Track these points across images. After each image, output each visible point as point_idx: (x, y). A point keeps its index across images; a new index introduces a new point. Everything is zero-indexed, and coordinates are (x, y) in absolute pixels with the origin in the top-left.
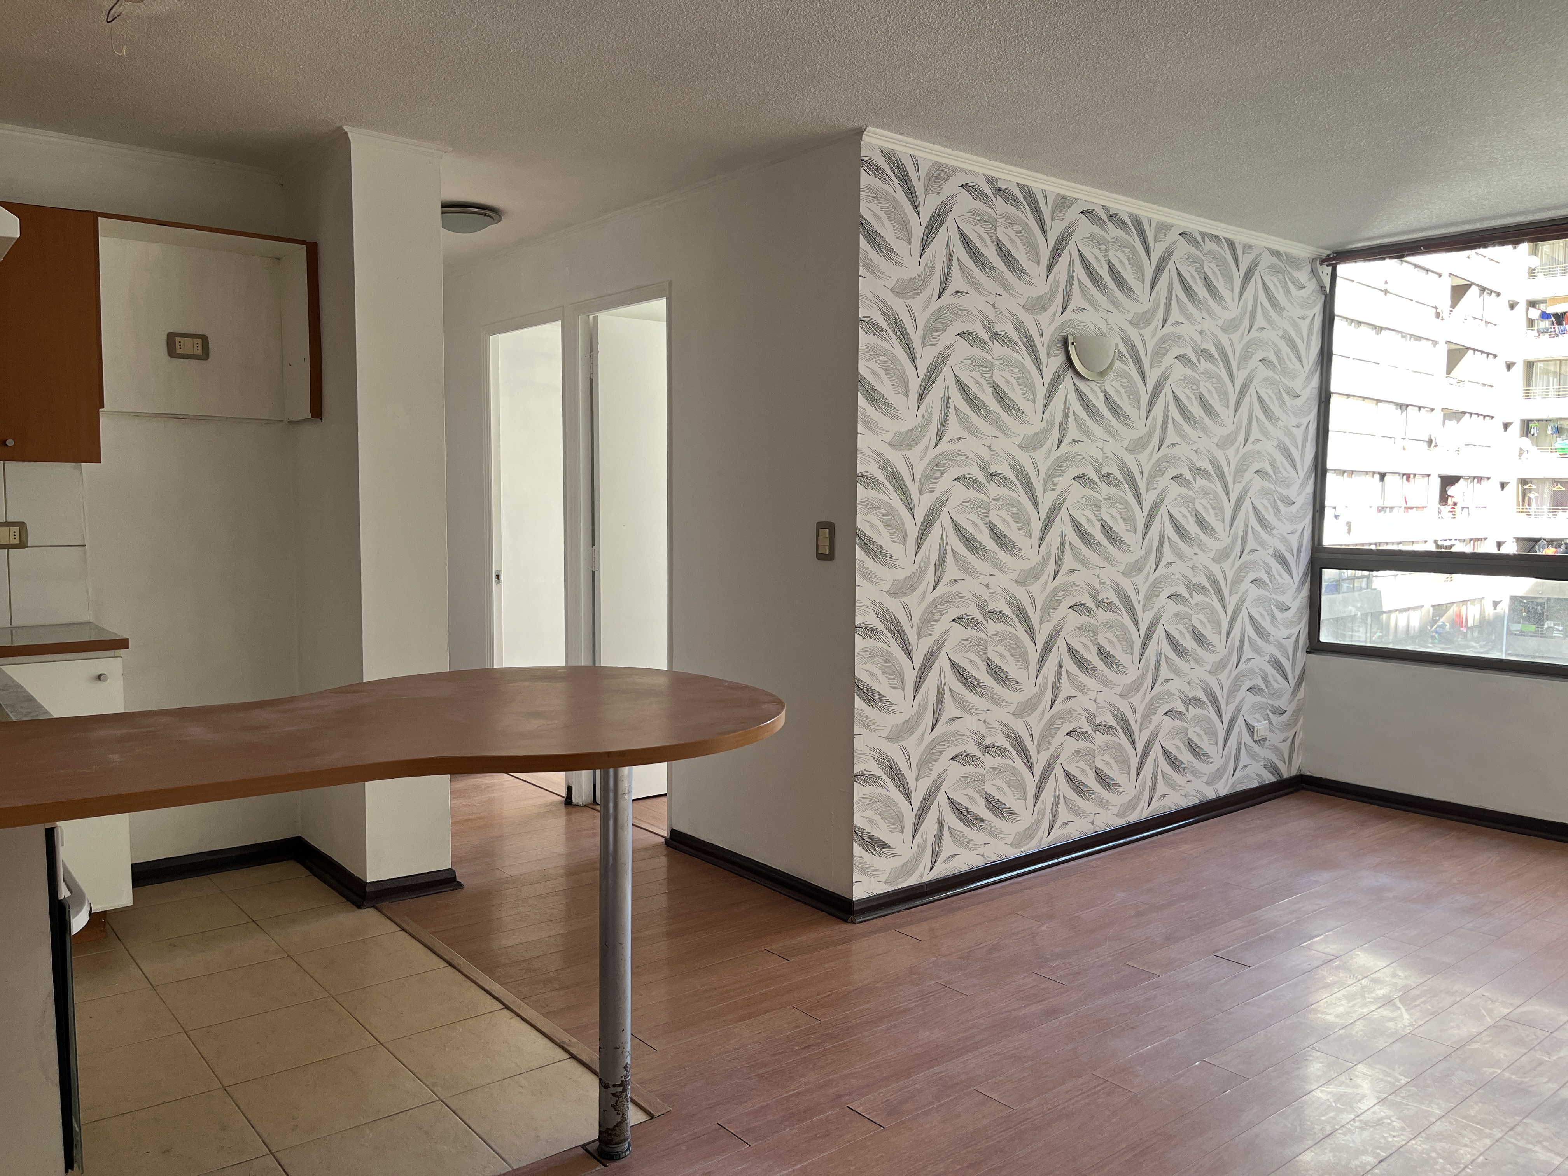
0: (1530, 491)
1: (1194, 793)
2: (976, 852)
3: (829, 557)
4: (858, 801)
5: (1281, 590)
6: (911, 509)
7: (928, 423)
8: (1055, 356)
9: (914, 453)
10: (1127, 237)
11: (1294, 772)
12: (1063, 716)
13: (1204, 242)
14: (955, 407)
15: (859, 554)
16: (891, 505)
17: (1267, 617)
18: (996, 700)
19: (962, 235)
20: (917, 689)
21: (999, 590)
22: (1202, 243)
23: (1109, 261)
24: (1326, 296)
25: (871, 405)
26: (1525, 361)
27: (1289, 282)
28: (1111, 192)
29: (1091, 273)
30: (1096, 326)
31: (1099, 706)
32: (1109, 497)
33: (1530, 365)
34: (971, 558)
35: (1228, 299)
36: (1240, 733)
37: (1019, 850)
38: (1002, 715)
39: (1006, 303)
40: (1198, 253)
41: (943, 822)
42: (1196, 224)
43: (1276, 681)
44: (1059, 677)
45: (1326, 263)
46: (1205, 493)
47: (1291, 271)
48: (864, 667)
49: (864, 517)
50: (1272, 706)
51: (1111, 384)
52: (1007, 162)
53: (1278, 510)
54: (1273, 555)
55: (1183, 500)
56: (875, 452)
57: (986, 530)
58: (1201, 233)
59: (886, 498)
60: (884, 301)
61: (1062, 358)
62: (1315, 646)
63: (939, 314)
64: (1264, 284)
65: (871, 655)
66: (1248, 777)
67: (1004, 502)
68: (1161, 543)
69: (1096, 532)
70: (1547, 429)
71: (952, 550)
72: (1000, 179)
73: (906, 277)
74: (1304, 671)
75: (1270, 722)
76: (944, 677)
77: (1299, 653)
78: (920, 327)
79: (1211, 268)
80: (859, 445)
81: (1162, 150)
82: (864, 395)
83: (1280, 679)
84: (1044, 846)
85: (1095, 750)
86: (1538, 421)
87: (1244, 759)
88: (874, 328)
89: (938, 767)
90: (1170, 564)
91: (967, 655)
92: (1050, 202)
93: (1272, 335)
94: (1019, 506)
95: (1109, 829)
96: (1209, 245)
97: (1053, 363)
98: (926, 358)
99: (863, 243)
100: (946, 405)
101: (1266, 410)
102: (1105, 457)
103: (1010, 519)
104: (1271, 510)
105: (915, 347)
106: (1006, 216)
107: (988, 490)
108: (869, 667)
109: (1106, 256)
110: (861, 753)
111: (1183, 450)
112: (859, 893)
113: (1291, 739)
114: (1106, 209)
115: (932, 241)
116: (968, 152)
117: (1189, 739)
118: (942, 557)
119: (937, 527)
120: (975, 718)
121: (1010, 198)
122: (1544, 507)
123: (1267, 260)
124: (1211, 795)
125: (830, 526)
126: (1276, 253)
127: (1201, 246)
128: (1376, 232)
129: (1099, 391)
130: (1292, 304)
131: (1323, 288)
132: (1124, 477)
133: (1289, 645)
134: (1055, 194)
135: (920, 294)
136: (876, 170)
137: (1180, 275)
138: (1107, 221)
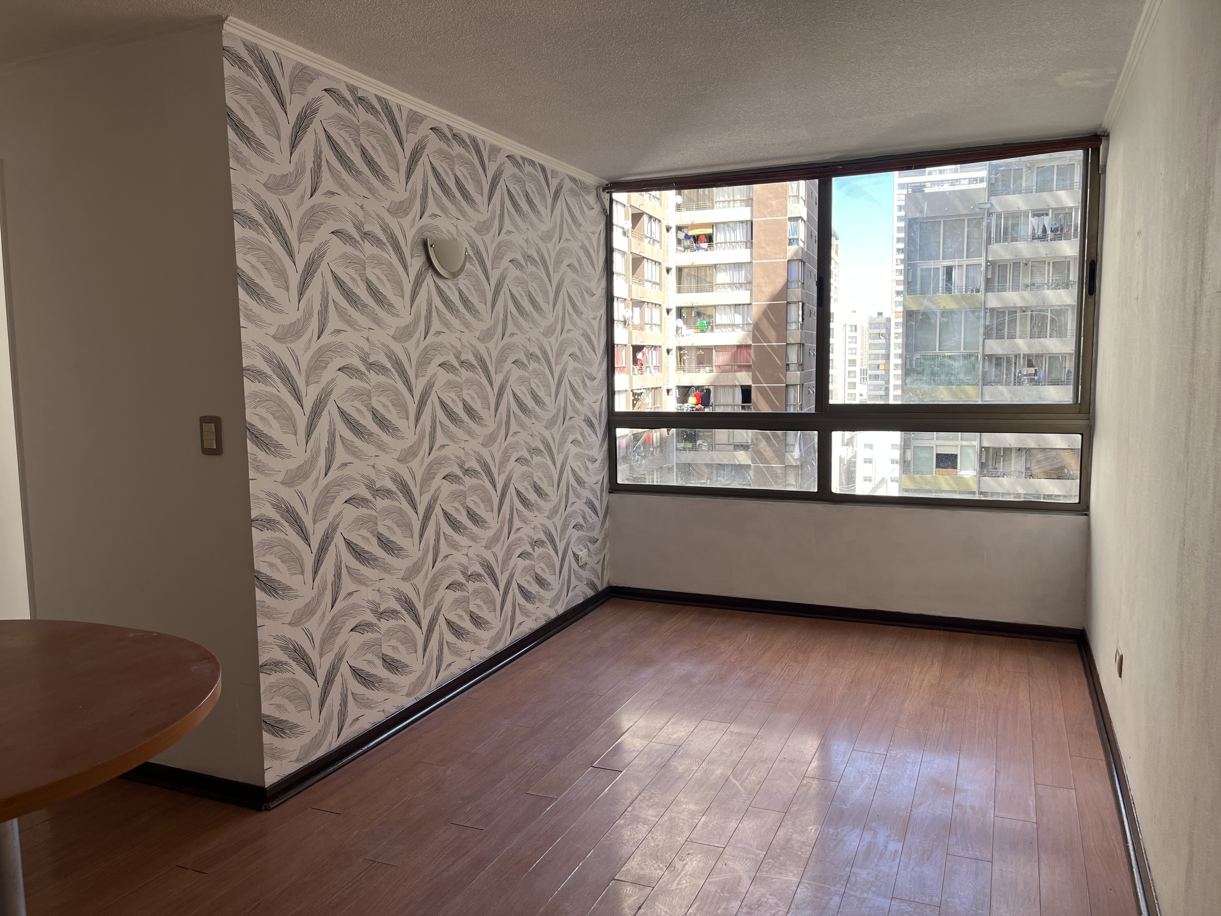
0: (684, 354)
1: (542, 616)
2: (377, 709)
3: (217, 451)
4: (265, 690)
5: (590, 447)
6: (299, 399)
7: (309, 317)
8: (417, 256)
9: (298, 346)
10: (468, 155)
11: (605, 585)
12: (442, 573)
13: (524, 165)
14: (334, 301)
15: (251, 447)
16: (279, 397)
17: (583, 469)
18: (387, 569)
19: (329, 138)
20: (315, 572)
21: (384, 470)
22: (523, 166)
23: (455, 175)
24: (607, 216)
25: (252, 298)
26: (676, 267)
27: (583, 204)
28: (455, 113)
29: (442, 184)
30: (448, 231)
31: (470, 559)
32: (468, 380)
33: (680, 270)
34: (358, 443)
35: (544, 214)
36: (570, 562)
37: (413, 698)
38: (392, 582)
39: (372, 205)
40: (521, 174)
41: (347, 689)
42: (520, 150)
43: (591, 517)
44: (437, 540)
45: (607, 191)
46: (536, 373)
47: (584, 195)
48: (263, 559)
49: (254, 411)
50: (589, 537)
51: (463, 282)
52: (366, 73)
53: (586, 385)
54: (585, 420)
55: (522, 380)
56: (260, 345)
57: (369, 415)
58: (522, 157)
59: (274, 391)
60: (257, 196)
61: (422, 259)
62: (614, 487)
63: (313, 211)
64: (567, 203)
65: (270, 546)
66: (577, 595)
67: (382, 389)
68: (508, 416)
69: (460, 411)
70: (692, 314)
71: (341, 436)
72: (360, 88)
73: (279, 173)
74: (607, 507)
75: (589, 550)
76: (340, 557)
77: (604, 494)
78: (296, 224)
79: (530, 187)
80: (243, 339)
81: (504, 80)
82: (244, 289)
83: (593, 515)
84: (434, 689)
85: (468, 597)
86: (687, 308)
87: (574, 582)
88: (250, 222)
89: (339, 641)
90: (516, 433)
91: (360, 532)
92: (405, 116)
93: (574, 246)
94: (396, 391)
95: (482, 661)
96: (528, 168)
97: (416, 263)
98: (303, 255)
99: (231, 134)
100: (325, 298)
101: (574, 305)
102: (463, 345)
103: (389, 404)
104: (581, 385)
105: (292, 242)
106: (367, 124)
107: (368, 379)
108: (268, 558)
109: (452, 170)
110: (266, 643)
111: (519, 339)
112: (271, 778)
113: (602, 560)
114: (450, 129)
115: (301, 140)
116: (330, 57)
117: (536, 573)
118: (332, 444)
119: (325, 416)
120: (370, 589)
121: (369, 108)
122: (693, 365)
123: (568, 185)
124: (553, 615)
125: (216, 421)
126: (573, 180)
127: (522, 168)
128: (642, 169)
129: (454, 288)
130: (586, 221)
131: (604, 210)
132: (478, 363)
133: (598, 488)
134: (408, 110)
135: (293, 191)
136: (239, 61)
137: (509, 191)
138: (451, 139)
